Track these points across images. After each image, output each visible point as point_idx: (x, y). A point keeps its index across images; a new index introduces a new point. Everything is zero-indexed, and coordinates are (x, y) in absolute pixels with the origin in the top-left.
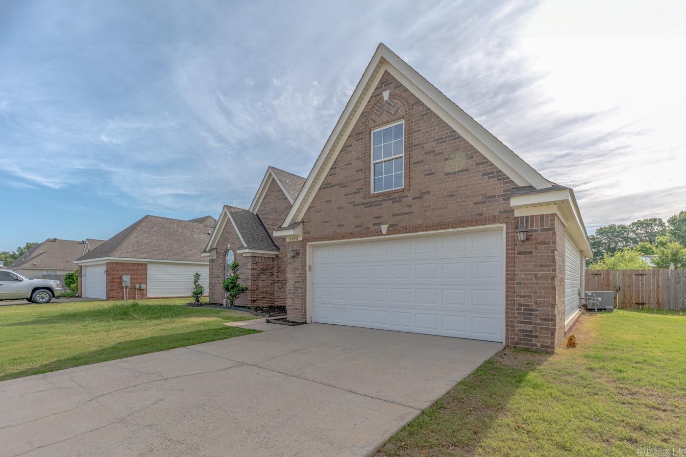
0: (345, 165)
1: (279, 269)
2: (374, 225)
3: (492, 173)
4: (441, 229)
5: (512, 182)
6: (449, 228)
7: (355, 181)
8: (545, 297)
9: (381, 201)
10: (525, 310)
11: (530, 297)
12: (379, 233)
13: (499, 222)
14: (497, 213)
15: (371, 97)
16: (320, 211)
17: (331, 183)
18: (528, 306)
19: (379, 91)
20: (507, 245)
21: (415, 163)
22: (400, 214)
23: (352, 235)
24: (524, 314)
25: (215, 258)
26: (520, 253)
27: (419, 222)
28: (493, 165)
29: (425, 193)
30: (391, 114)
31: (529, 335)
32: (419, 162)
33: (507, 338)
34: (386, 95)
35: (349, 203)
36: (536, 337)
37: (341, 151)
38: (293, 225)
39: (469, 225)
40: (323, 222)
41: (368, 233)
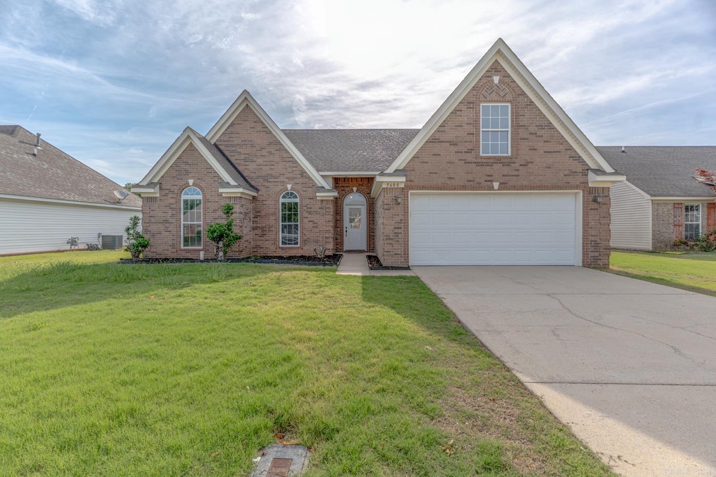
0: (455, 126)
1: (258, 214)
2: (486, 181)
3: (575, 157)
4: (542, 190)
5: (587, 165)
6: (547, 190)
7: (466, 142)
8: (605, 236)
9: (492, 163)
10: (594, 244)
11: (597, 236)
12: (492, 188)
13: (579, 189)
14: (578, 183)
15: (482, 77)
16: (427, 162)
17: (439, 139)
18: (596, 241)
19: (489, 74)
20: (583, 204)
21: (521, 139)
22: (509, 176)
23: (464, 187)
24: (594, 246)
25: (158, 195)
26: (591, 209)
27: (525, 183)
28: (576, 152)
29: (530, 163)
30: (500, 96)
31: (596, 259)
32: (524, 139)
33: (583, 262)
34: (496, 79)
35: (459, 160)
36: (600, 259)
37: (451, 113)
38: (397, 172)
39: (561, 189)
40: (430, 173)
41: (479, 187)
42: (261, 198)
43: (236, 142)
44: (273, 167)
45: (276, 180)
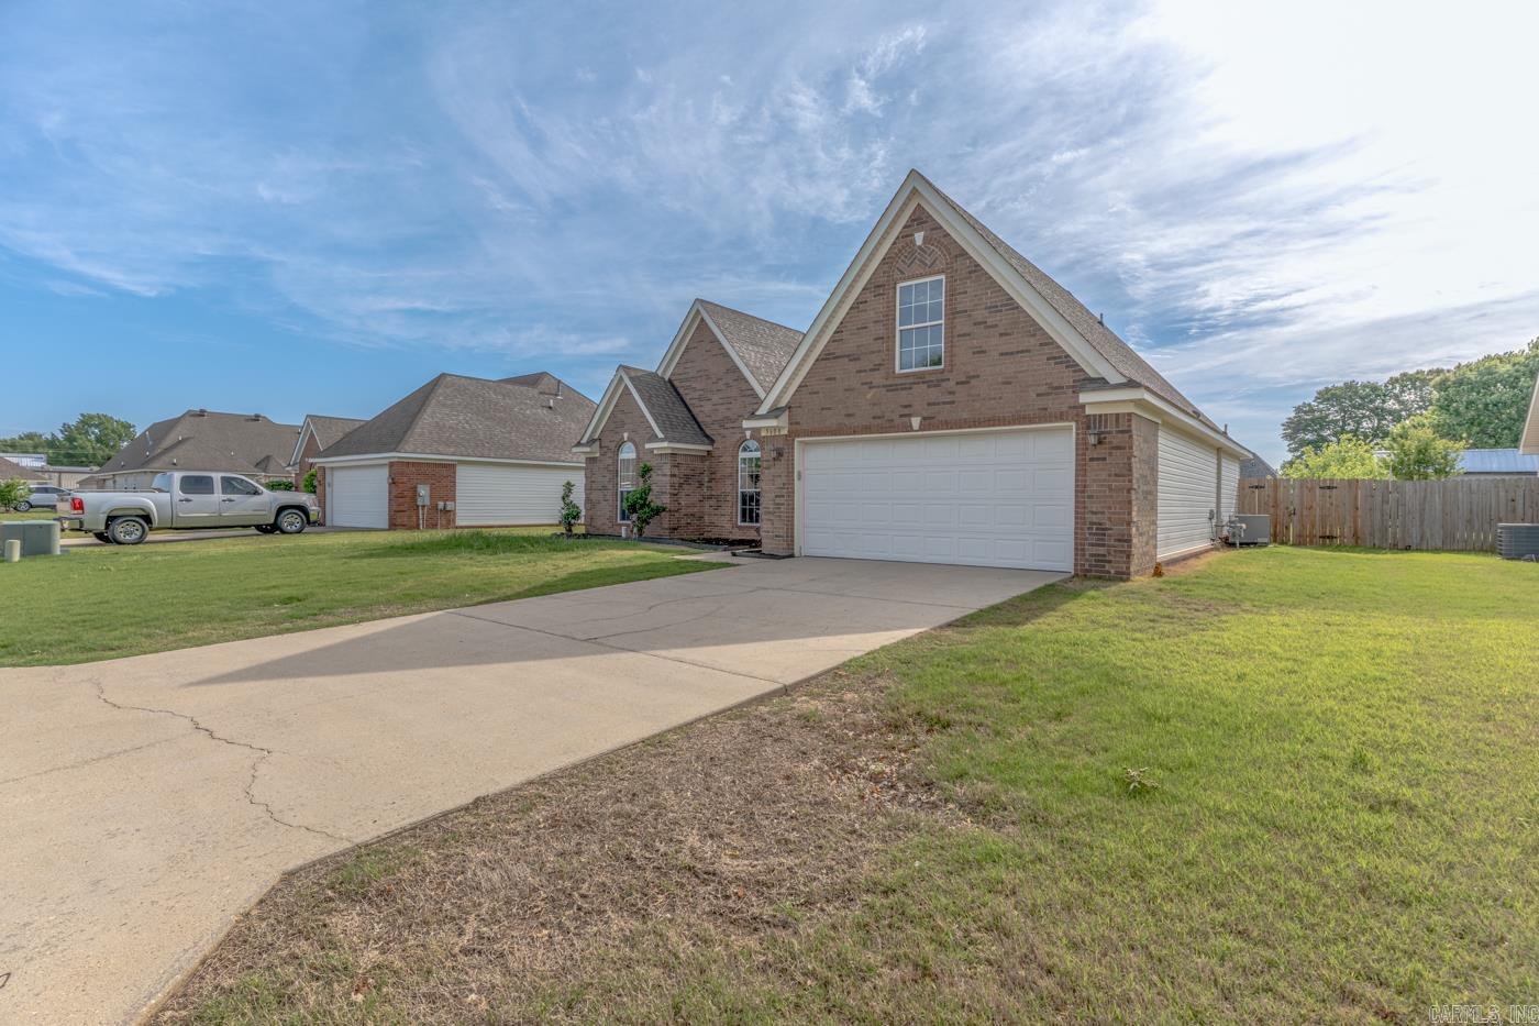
0: (858, 329)
2: (901, 416)
3: (1060, 357)
4: (994, 425)
5: (1082, 370)
6: (1004, 425)
7: (873, 352)
8: (1119, 513)
9: (911, 384)
10: (1097, 529)
11: (1103, 513)
12: (909, 428)
13: (1067, 420)
14: (1064, 409)
15: (898, 238)
16: (817, 393)
17: (834, 354)
18: (1100, 524)
19: (908, 231)
20: (1077, 449)
21: (959, 336)
22: (938, 404)
23: (867, 429)
24: (1095, 534)
25: (598, 455)
26: (1092, 459)
27: (965, 415)
28: (1059, 347)
29: (974, 377)
30: (926, 265)
31: (1101, 560)
32: (964, 335)
33: (1076, 565)
34: (919, 238)
35: (862, 384)
36: (1110, 562)
37: (851, 308)
38: (775, 412)
39: (1031, 422)
40: (823, 409)
41: (890, 427)
42: (716, 453)
43: (691, 375)
44: (730, 406)
45: (732, 425)
